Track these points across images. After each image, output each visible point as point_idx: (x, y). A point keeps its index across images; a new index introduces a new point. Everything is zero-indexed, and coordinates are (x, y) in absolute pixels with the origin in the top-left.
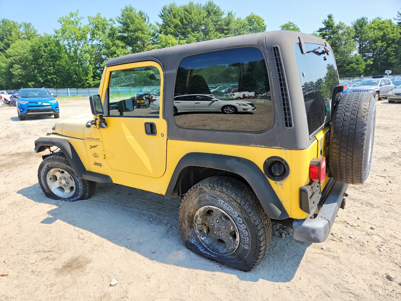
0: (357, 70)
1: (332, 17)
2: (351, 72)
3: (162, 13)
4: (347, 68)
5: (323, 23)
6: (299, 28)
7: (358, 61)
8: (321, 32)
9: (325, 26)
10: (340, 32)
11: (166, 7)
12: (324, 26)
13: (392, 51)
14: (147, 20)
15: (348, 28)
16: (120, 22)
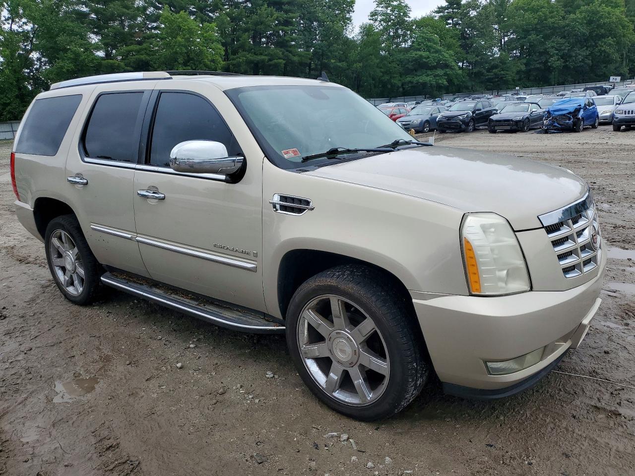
0: (505, 79)
2: (496, 82)
4: (490, 76)
6: (409, 6)
7: (505, 63)
8: (442, 14)
9: (447, 4)
10: (473, 13)
12: (445, 4)
13: (553, 47)
15: (485, 7)
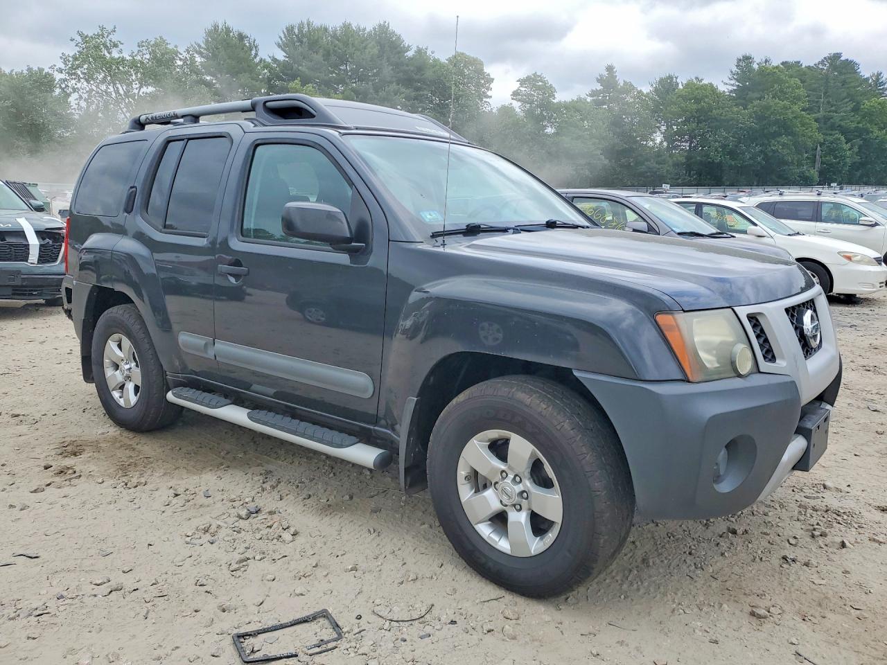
1: (615, 70)
3: (284, 39)
5: (598, 81)
11: (293, 28)
14: (253, 52)
16: (201, 54)
